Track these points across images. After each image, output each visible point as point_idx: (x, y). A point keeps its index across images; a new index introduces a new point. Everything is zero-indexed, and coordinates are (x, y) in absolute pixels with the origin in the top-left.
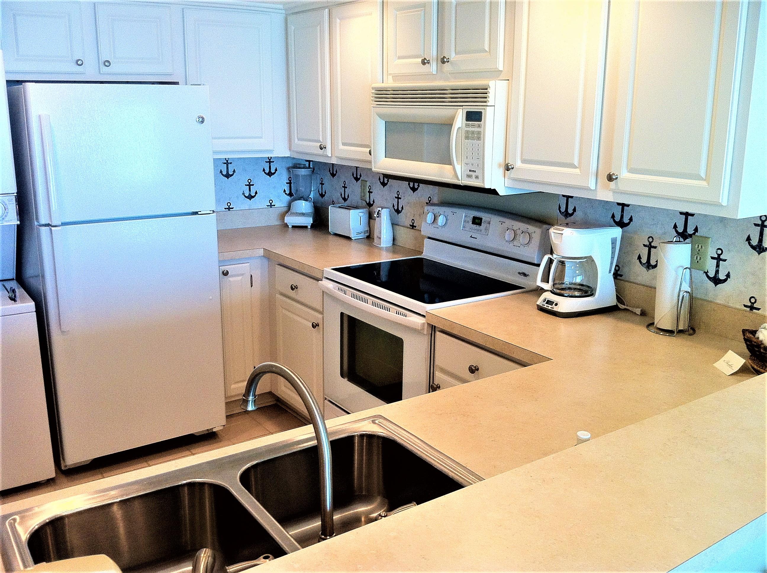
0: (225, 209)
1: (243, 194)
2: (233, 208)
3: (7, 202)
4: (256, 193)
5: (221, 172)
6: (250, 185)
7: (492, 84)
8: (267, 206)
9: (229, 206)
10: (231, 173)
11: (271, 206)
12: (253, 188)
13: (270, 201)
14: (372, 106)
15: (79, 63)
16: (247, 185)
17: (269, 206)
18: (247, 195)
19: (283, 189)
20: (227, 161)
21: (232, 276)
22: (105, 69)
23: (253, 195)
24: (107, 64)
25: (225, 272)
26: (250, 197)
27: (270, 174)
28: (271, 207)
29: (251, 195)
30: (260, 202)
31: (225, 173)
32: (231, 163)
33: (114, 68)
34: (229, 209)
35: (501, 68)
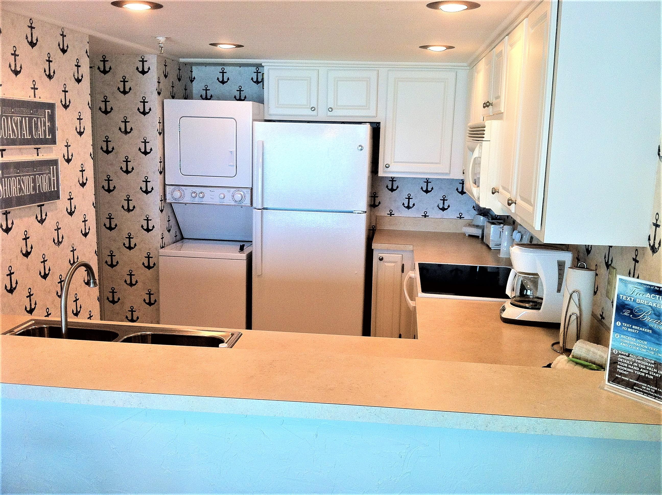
0: (422, 216)
1: (438, 206)
2: (428, 216)
3: (246, 193)
4: (449, 206)
5: (422, 188)
6: (444, 200)
7: (487, 123)
8: (457, 217)
9: (425, 214)
10: (429, 189)
11: (460, 217)
12: (446, 202)
13: (460, 213)
14: (467, 140)
15: (313, 109)
16: (442, 200)
17: (458, 217)
18: (441, 207)
19: (472, 205)
20: (428, 180)
21: (386, 262)
22: (330, 113)
23: (446, 207)
24: (330, 109)
25: (380, 258)
26: (443, 209)
28: (460, 219)
29: (444, 208)
30: (451, 214)
31: (425, 189)
32: (430, 182)
33: (335, 113)
34: (425, 216)
35: (502, 111)
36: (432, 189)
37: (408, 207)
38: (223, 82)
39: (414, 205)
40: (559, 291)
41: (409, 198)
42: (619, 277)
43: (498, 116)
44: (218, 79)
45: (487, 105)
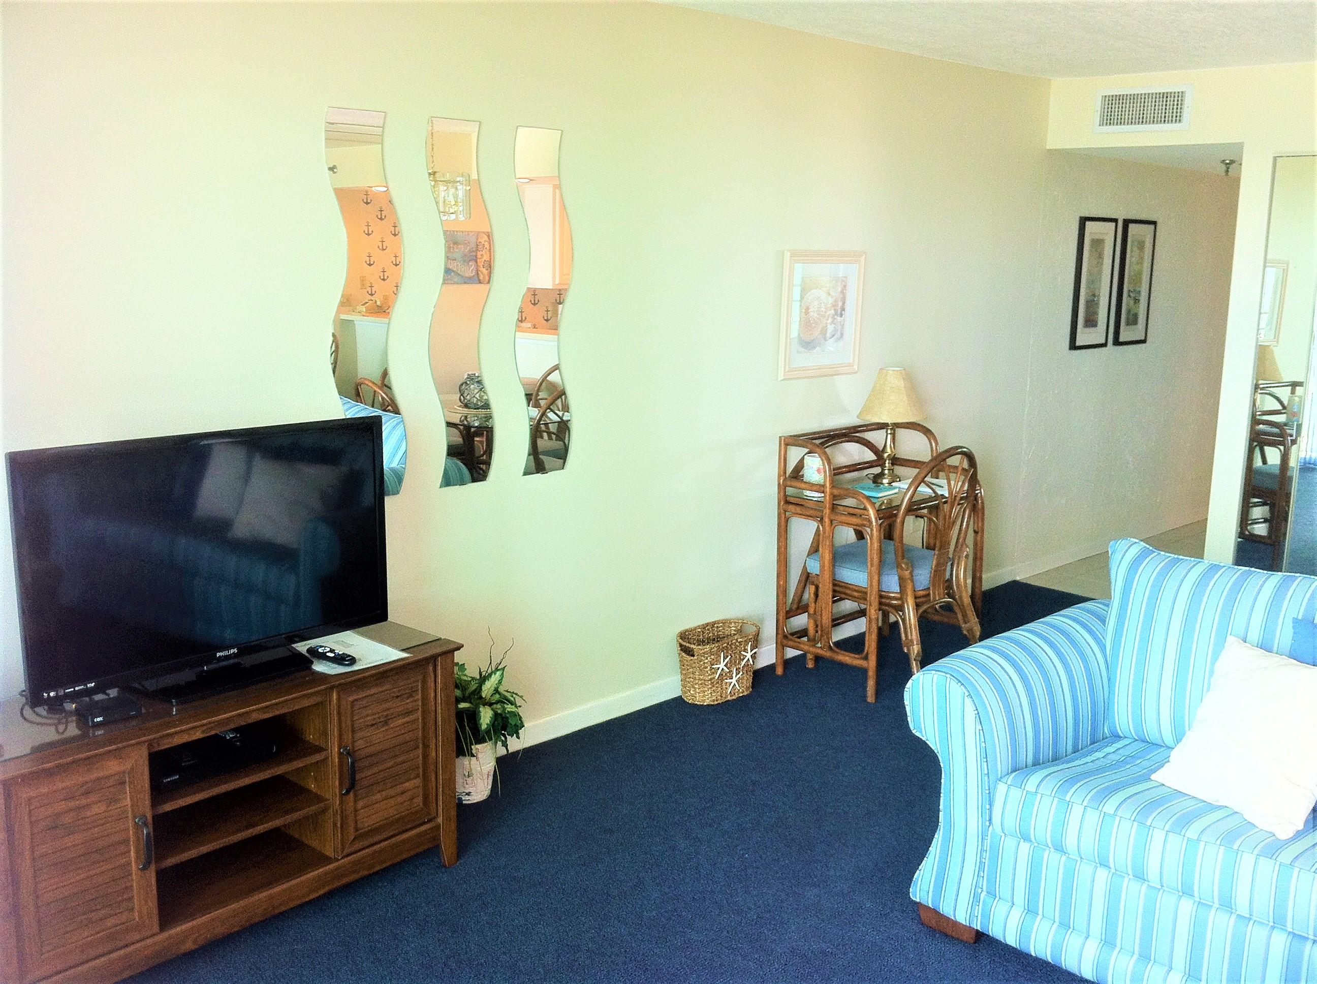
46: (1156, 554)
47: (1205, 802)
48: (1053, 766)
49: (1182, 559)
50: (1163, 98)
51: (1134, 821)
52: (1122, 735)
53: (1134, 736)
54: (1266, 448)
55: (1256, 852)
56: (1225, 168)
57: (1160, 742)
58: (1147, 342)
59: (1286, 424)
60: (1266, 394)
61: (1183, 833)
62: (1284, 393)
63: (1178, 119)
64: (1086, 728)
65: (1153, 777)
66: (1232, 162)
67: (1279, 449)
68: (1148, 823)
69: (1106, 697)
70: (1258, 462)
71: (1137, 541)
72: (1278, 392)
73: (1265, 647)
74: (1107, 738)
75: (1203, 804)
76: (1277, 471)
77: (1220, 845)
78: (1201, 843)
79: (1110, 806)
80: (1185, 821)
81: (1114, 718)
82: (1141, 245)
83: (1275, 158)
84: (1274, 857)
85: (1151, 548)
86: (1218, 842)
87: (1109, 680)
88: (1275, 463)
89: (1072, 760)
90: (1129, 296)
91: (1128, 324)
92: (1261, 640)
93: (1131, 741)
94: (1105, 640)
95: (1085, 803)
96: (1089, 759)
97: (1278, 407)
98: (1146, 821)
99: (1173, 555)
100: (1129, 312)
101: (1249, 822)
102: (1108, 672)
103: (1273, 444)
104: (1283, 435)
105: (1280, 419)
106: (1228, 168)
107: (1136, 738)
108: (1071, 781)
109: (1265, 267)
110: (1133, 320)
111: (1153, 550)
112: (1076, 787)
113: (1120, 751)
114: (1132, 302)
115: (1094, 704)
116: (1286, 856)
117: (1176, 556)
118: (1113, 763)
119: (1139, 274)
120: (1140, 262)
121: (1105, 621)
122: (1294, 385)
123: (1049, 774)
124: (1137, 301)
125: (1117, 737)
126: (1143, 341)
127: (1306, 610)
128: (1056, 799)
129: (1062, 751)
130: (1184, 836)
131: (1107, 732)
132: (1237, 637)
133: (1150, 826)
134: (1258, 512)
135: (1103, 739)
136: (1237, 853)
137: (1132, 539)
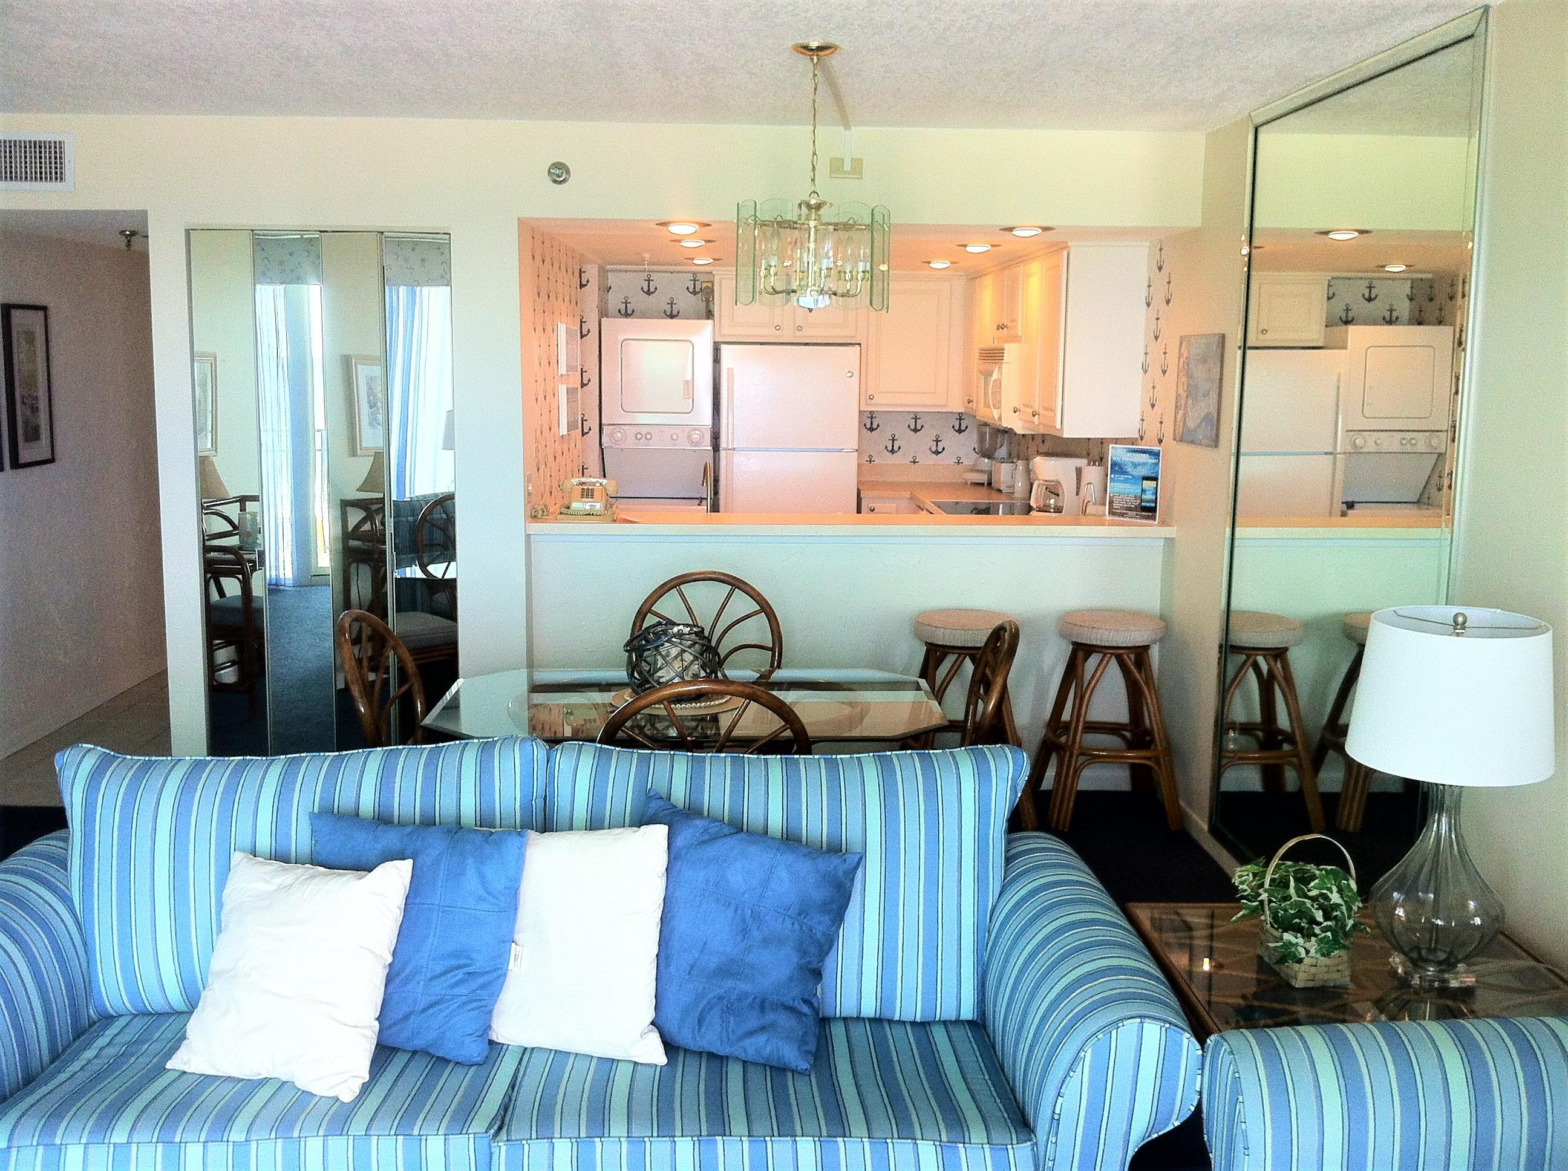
0: (910, 462)
1: (930, 449)
3: (704, 432)
4: (944, 449)
5: (909, 426)
6: (937, 441)
7: (1006, 346)
8: (954, 462)
9: (914, 460)
10: (919, 428)
11: (959, 463)
12: (940, 444)
14: (983, 363)
15: (778, 328)
16: (934, 441)
17: (956, 462)
18: (934, 450)
19: (973, 447)
20: (916, 416)
22: (798, 333)
23: (940, 450)
24: (800, 329)
26: (937, 453)
27: (960, 431)
30: (947, 459)
31: (913, 427)
32: (920, 418)
33: (804, 333)
34: (914, 462)
35: (1020, 334)
36: (922, 427)
37: (892, 451)
38: (649, 293)
39: (899, 448)
40: (1077, 494)
41: (893, 440)
42: (1111, 446)
43: (1015, 339)
44: (642, 288)
45: (1001, 327)
46: (120, 759)
47: (243, 1080)
48: (27, 1095)
49: (157, 761)
50: (35, 148)
51: (157, 1142)
52: (115, 1014)
53: (130, 1009)
54: (222, 579)
55: (321, 1133)
56: (126, 241)
57: (167, 1009)
58: (57, 460)
59: (241, 548)
60: (211, 513)
61: (225, 1139)
62: (232, 511)
63: (59, 176)
64: (63, 1022)
65: (169, 1066)
66: (133, 233)
67: (238, 579)
68: (177, 1140)
69: (85, 972)
70: (215, 596)
71: (92, 746)
72: (225, 509)
73: (281, 857)
74: (95, 1023)
75: (240, 1084)
76: (239, 604)
77: (276, 1138)
78: (252, 1142)
79: (119, 1135)
80: (225, 1119)
81: (100, 992)
82: (30, 338)
83: (188, 232)
84: (345, 1132)
85: (112, 753)
86: (273, 1135)
87: (85, 944)
88: (235, 594)
89: (53, 1076)
90: (24, 403)
91: (27, 440)
92: (273, 847)
93: (129, 1018)
94: (71, 892)
95: (84, 1141)
96: (76, 1066)
97: (228, 527)
98: (174, 1137)
99: (142, 758)
100: (26, 423)
101: (303, 1091)
102: (81, 934)
103: (230, 574)
104: (240, 561)
105: (233, 541)
106: (129, 241)
107: (134, 1012)
108: (56, 1115)
109: (192, 361)
110: (33, 435)
111: (116, 755)
112: (67, 1119)
113: (118, 1039)
114: (29, 412)
115: (70, 986)
116: (358, 1126)
117: (147, 758)
118: (111, 1061)
119: (33, 376)
120: (32, 359)
121: (66, 864)
122: (243, 500)
123: (23, 1114)
124: (35, 410)
125: (107, 1019)
126: (52, 460)
127: (321, 798)
128: (41, 1149)
129: (35, 1065)
130: (228, 1141)
131: (94, 1016)
132: (244, 851)
133: (180, 1142)
134: (223, 655)
135: (90, 1026)
136: (300, 1142)
137: (84, 745)
